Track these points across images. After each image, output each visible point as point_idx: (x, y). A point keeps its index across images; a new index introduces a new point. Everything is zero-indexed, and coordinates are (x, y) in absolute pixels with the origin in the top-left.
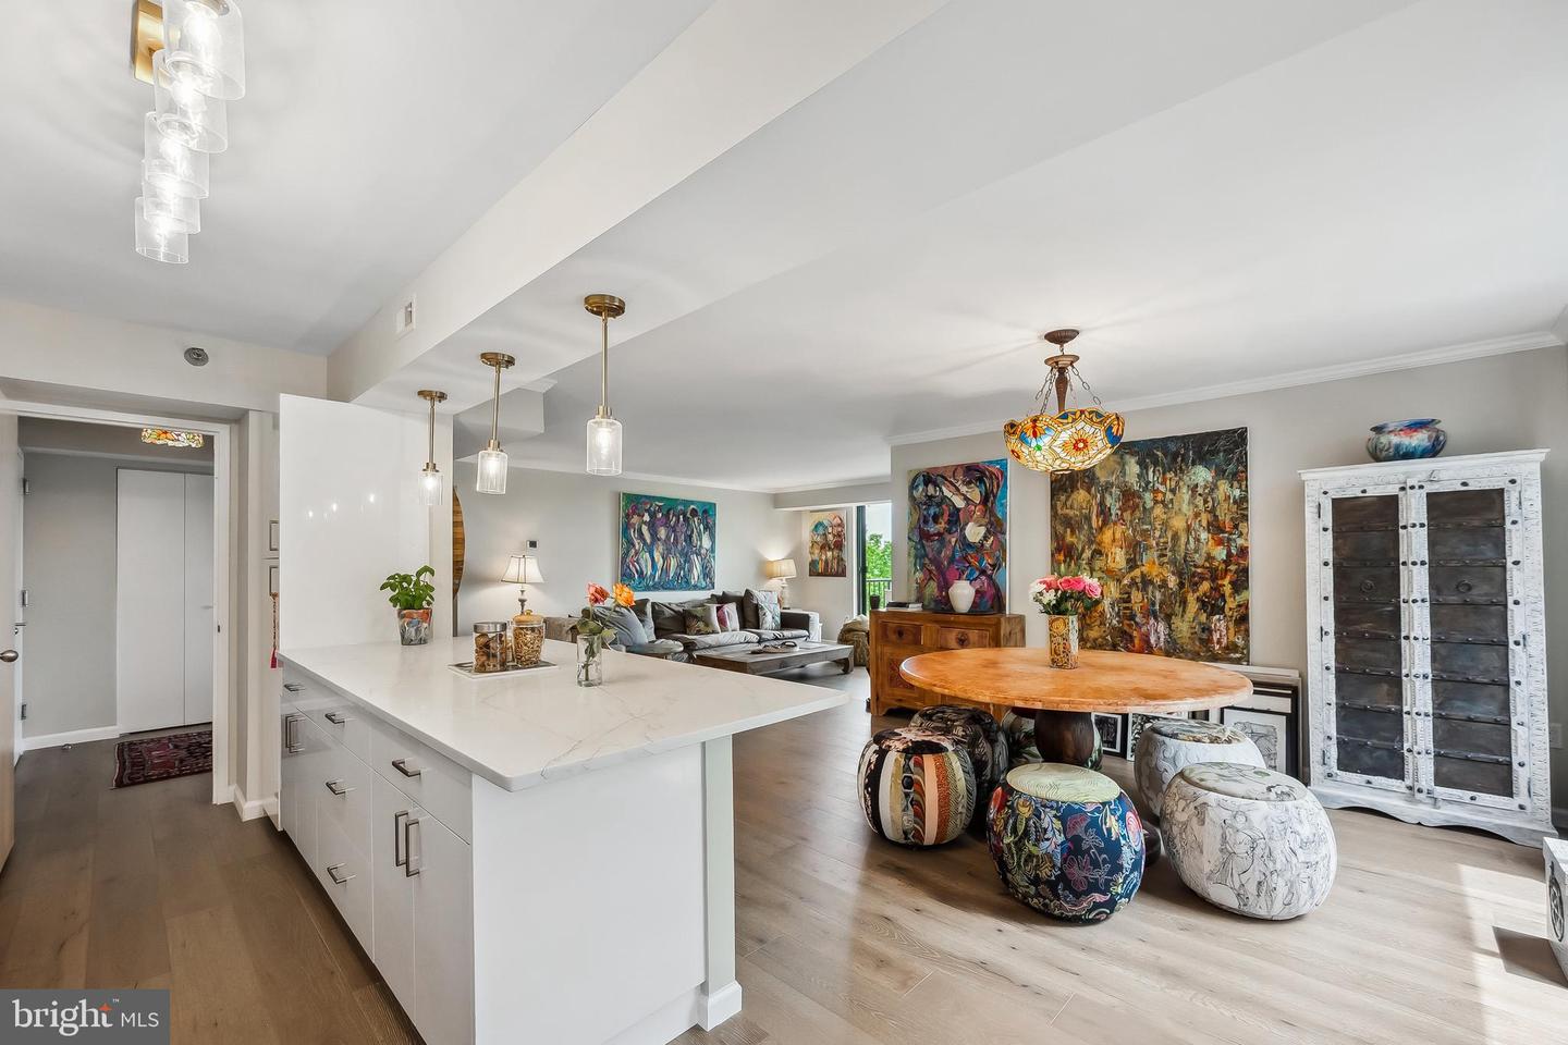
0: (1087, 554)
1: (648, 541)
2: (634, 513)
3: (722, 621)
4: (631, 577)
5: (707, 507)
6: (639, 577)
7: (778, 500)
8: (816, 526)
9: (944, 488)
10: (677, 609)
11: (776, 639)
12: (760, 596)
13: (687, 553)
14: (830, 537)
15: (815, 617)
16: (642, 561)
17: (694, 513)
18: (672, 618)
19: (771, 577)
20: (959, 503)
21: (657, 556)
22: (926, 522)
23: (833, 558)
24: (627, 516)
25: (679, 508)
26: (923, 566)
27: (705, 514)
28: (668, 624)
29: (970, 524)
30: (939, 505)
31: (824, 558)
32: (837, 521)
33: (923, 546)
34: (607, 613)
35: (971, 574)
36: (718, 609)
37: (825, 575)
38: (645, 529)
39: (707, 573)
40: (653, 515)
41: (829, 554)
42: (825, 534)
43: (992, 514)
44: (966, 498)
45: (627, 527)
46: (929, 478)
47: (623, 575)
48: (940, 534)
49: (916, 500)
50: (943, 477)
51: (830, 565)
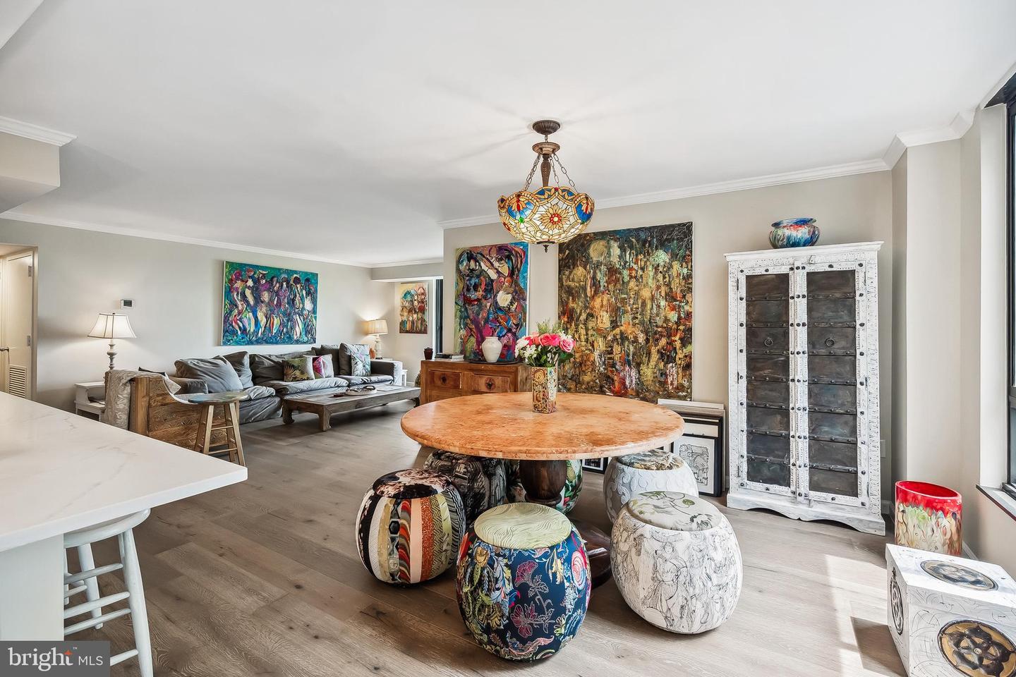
0: (583, 317)
1: (252, 303)
2: (237, 279)
3: (317, 370)
4: (234, 333)
5: (309, 277)
6: (242, 333)
7: (374, 273)
8: (405, 295)
9: (482, 264)
10: (276, 360)
11: (365, 383)
12: (353, 349)
13: (289, 314)
14: (416, 303)
15: (399, 365)
16: (245, 320)
17: (297, 281)
18: (270, 368)
19: (367, 334)
20: (493, 275)
21: (261, 315)
22: (468, 290)
23: (418, 319)
24: (231, 281)
25: (283, 276)
26: (466, 325)
27: (308, 282)
28: (265, 373)
29: (501, 292)
30: (478, 277)
31: (411, 319)
32: (421, 291)
33: (466, 309)
34: (201, 364)
35: (501, 332)
36: (314, 360)
38: (248, 292)
39: (309, 331)
40: (256, 281)
41: (415, 316)
42: (412, 301)
43: (517, 284)
44: (498, 272)
45: (229, 291)
46: (471, 255)
47: (226, 331)
48: (478, 300)
49: (461, 272)
50: (481, 254)
51: (415, 325)
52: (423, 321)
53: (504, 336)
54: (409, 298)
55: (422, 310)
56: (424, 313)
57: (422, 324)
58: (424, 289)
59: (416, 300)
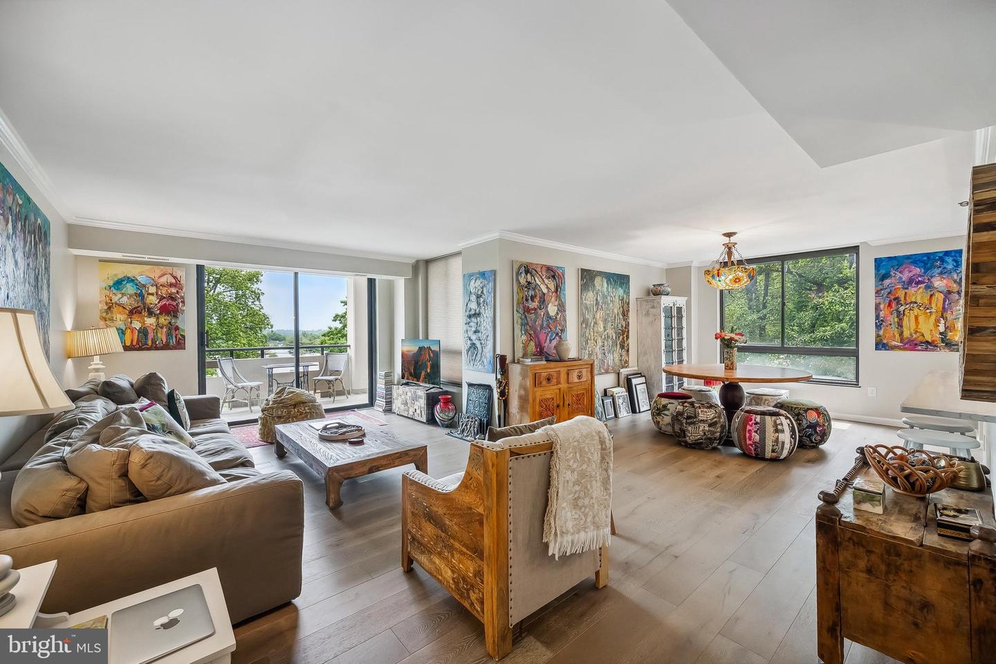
0: (592, 324)
8: (116, 283)
9: (536, 279)
14: (152, 299)
20: (545, 291)
22: (527, 300)
26: (526, 331)
29: (550, 304)
30: (534, 289)
31: (137, 325)
32: (167, 279)
33: (526, 317)
35: (552, 336)
37: (140, 349)
41: (151, 321)
42: (139, 293)
43: (560, 300)
44: (547, 287)
46: (528, 269)
48: (535, 309)
49: (520, 283)
50: (535, 271)
51: (151, 335)
53: (554, 339)
54: (130, 289)
55: (171, 308)
56: (176, 317)
58: (175, 278)
59: (152, 294)
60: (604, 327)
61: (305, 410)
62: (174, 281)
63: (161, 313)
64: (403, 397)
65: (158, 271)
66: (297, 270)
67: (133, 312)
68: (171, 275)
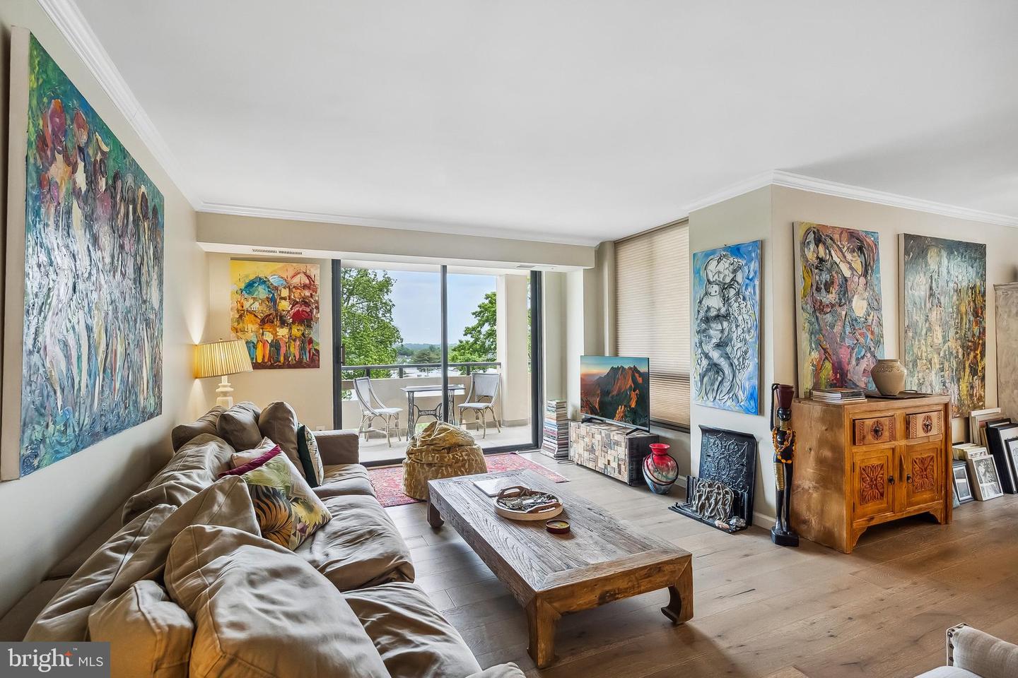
2: (56, 141)
5: (158, 202)
6: (65, 402)
7: (199, 225)
8: (248, 286)
9: (833, 252)
13: (136, 322)
14: (284, 305)
16: (72, 342)
20: (847, 273)
21: (98, 322)
22: (818, 290)
23: (292, 338)
24: (42, 142)
26: (818, 343)
29: (856, 296)
30: (830, 271)
31: (269, 337)
32: (300, 279)
33: (817, 319)
35: (859, 352)
37: (272, 367)
38: (77, 219)
40: (91, 178)
41: (283, 332)
42: (271, 300)
43: (872, 289)
46: (819, 236)
48: (833, 306)
49: (807, 261)
50: (831, 239)
51: (283, 350)
52: (307, 341)
53: (863, 358)
54: (262, 292)
55: (304, 318)
56: (309, 326)
57: (302, 349)
58: (309, 277)
59: (284, 299)
60: (944, 337)
61: (462, 456)
62: (307, 282)
63: (294, 322)
64: (587, 440)
65: (291, 269)
66: (445, 261)
67: (265, 321)
68: (305, 273)
